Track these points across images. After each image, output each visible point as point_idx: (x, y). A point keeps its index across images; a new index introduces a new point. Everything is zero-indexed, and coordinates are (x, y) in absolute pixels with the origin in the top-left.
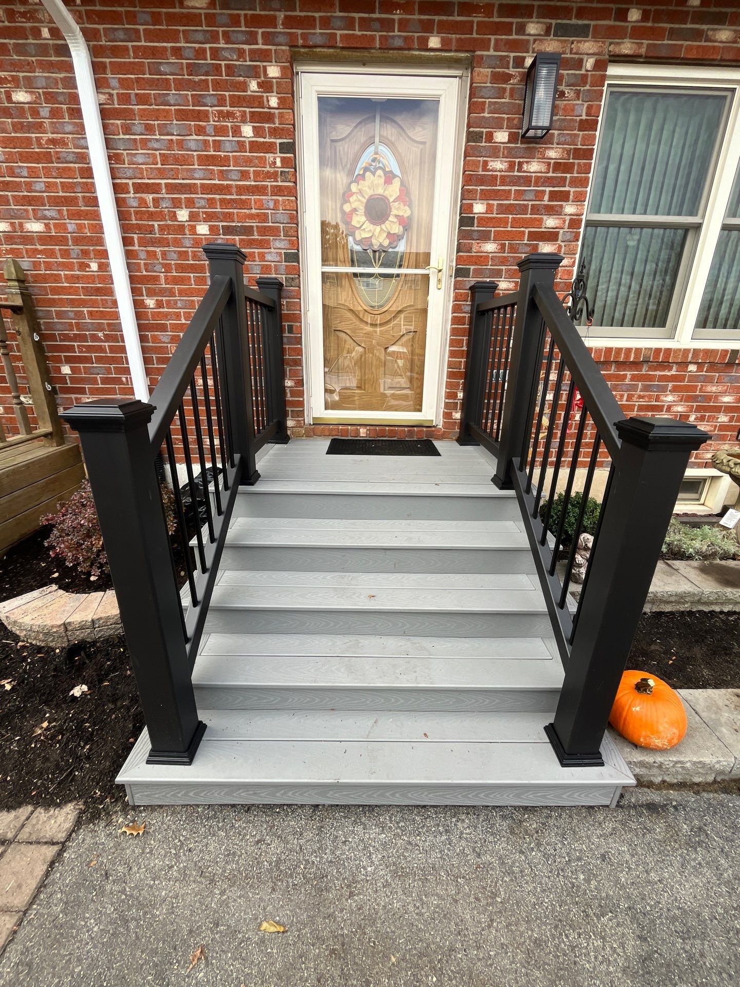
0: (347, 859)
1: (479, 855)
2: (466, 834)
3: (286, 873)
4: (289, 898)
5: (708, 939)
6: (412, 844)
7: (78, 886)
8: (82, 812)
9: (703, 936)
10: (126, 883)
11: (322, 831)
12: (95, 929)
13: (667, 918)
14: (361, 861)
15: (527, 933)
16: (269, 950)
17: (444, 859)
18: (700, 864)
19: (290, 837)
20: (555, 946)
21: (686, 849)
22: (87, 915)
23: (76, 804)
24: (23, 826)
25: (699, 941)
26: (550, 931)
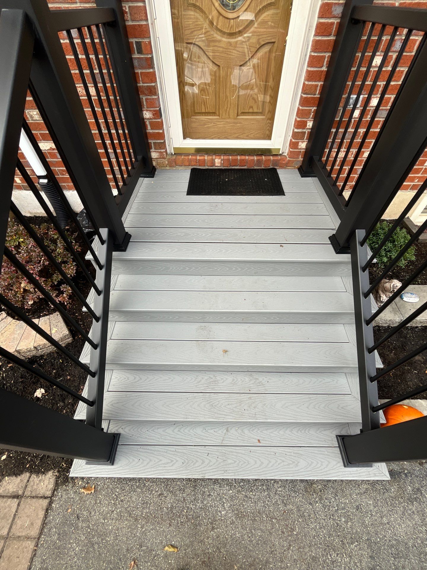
0: (211, 506)
1: (285, 505)
2: (279, 491)
3: (177, 514)
4: (179, 530)
5: (409, 558)
6: (247, 497)
7: (64, 524)
8: (58, 478)
9: (406, 557)
10: (89, 522)
11: (196, 488)
12: (77, 549)
13: (388, 546)
14: (218, 507)
15: (309, 553)
16: (170, 561)
17: (266, 507)
18: (413, 512)
19: (178, 492)
20: (323, 561)
21: (407, 503)
22: (71, 541)
23: (53, 472)
24: (26, 486)
25: (403, 560)
26: (322, 552)
